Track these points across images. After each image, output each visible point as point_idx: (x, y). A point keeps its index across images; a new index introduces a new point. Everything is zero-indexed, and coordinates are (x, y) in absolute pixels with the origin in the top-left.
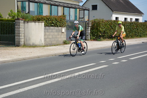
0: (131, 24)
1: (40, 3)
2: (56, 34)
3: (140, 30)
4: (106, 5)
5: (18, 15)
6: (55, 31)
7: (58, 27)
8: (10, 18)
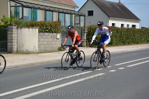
0: (128, 30)
1: (34, 8)
2: (51, 40)
3: (137, 37)
4: (103, 11)
5: (11, 21)
6: (49, 37)
7: (52, 33)
8: (2, 24)
